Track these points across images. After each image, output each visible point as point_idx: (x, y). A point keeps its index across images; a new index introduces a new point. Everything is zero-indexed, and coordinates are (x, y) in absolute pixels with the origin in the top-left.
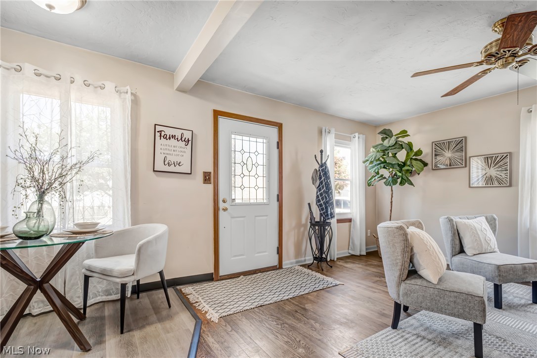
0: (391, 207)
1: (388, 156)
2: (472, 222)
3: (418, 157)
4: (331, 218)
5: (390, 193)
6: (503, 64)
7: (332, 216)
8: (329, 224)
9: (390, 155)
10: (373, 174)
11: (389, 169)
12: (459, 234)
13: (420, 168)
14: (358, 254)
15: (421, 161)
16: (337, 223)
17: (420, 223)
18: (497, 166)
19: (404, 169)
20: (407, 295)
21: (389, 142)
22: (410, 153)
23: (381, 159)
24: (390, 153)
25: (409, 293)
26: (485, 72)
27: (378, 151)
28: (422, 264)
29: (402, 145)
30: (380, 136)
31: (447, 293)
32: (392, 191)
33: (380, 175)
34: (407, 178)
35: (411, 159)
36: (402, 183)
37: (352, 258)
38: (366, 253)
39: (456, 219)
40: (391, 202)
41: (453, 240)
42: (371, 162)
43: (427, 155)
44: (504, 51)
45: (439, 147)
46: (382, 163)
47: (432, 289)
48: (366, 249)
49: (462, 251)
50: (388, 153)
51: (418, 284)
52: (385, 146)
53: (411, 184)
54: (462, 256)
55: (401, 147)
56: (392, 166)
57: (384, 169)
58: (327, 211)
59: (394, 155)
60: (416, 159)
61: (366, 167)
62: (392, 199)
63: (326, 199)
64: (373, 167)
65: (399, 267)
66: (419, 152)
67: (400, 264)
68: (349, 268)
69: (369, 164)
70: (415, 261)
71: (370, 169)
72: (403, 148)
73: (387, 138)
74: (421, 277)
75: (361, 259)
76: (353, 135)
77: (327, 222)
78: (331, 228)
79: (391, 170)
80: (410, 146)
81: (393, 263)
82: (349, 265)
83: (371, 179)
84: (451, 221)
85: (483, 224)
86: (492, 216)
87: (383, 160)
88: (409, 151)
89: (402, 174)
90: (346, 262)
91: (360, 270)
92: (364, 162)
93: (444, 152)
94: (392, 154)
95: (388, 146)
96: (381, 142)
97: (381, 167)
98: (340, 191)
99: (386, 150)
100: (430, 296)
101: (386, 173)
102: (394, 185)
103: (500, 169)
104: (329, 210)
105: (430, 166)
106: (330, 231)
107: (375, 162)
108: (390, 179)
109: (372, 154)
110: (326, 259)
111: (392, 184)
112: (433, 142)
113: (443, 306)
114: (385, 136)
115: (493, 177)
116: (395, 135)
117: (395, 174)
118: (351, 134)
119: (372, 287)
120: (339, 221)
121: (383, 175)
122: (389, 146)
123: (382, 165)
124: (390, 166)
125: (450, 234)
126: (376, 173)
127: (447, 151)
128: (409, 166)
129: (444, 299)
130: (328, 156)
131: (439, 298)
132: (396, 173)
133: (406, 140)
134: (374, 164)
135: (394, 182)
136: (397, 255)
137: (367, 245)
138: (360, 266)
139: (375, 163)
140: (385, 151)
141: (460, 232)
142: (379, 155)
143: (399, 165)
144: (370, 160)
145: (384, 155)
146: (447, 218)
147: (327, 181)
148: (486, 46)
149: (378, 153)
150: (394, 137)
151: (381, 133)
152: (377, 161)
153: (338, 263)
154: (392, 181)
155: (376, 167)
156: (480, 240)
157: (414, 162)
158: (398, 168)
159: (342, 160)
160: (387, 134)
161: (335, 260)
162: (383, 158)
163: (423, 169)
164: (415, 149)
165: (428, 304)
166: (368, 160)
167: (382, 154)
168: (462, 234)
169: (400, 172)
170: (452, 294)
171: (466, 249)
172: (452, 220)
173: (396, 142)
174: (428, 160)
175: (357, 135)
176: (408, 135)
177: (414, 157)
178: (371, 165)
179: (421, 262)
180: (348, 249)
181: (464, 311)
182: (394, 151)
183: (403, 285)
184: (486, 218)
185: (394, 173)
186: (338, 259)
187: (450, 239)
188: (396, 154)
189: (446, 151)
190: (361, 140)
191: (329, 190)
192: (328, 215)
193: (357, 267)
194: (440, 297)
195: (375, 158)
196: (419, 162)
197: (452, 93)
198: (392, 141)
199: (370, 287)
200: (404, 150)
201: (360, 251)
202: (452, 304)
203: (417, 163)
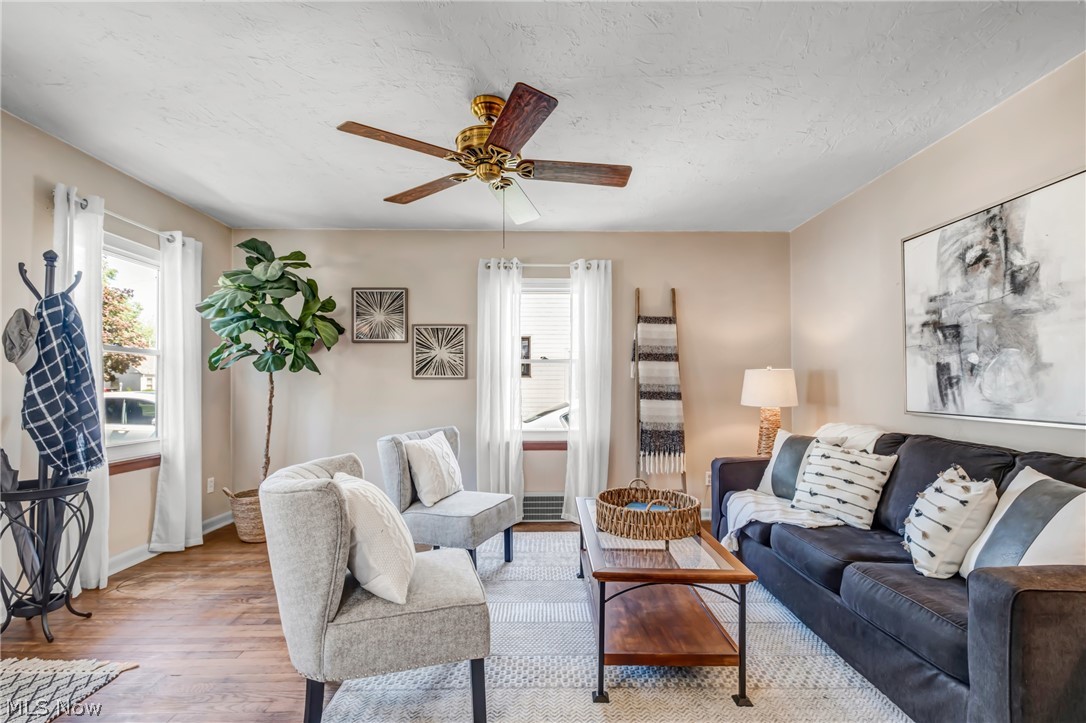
0: (270, 420)
1: (264, 303)
2: (428, 443)
3: (328, 315)
4: (90, 464)
5: (268, 387)
6: (485, 174)
7: (92, 458)
8: (80, 485)
9: (269, 300)
10: (224, 339)
11: (266, 332)
12: (410, 468)
13: (331, 336)
14: (180, 547)
15: (332, 321)
16: (111, 474)
17: (356, 461)
18: (449, 345)
19: (299, 334)
20: (342, 654)
21: (266, 270)
22: (311, 303)
23: (246, 307)
24: (268, 296)
25: (348, 646)
26: (459, 177)
27: (239, 288)
28: (375, 566)
29: (295, 282)
30: (244, 254)
31: (427, 617)
32: (272, 382)
33: (242, 345)
34: (306, 356)
35: (314, 315)
36: (295, 367)
37: (164, 562)
38: (204, 537)
39: (406, 441)
40: (270, 409)
41: (401, 482)
42: (221, 312)
43: (342, 311)
44: (492, 150)
45: (365, 299)
46: (249, 316)
47: (396, 619)
48: (204, 527)
49: (415, 499)
50: (264, 295)
51: (367, 616)
52: (258, 280)
53: (315, 369)
54: (416, 509)
55: (294, 287)
56: (274, 326)
57: (253, 331)
58: (71, 446)
59: (278, 303)
60: (323, 318)
61: (205, 323)
62: (271, 401)
63: (68, 407)
64: (225, 324)
65: (322, 590)
66: (329, 305)
67: (325, 581)
68: (155, 601)
69: (216, 316)
70: (358, 561)
71: (217, 329)
72: (298, 290)
73: (260, 261)
74: (370, 595)
75: (187, 561)
76: (166, 234)
77: (71, 482)
78: (87, 497)
79: (270, 334)
80: (312, 287)
81: (307, 583)
82: (153, 591)
83: (219, 352)
84: (398, 444)
85: (444, 446)
86: (453, 429)
87: (251, 310)
88: (311, 298)
89: (296, 346)
90: (143, 583)
91: (190, 595)
92: (200, 309)
93: (372, 311)
94: (274, 299)
95: (264, 279)
96: (246, 268)
97: (246, 324)
98: (117, 375)
99: (260, 287)
100: (394, 636)
101: (257, 340)
102: (277, 369)
103: (453, 350)
104: (80, 441)
105: (348, 334)
106: (85, 509)
107: (231, 312)
108: (268, 355)
109: (222, 291)
110: (66, 598)
111: (272, 368)
112: (353, 289)
113: (419, 650)
114: (255, 255)
115: (445, 362)
116: (280, 259)
117: (280, 346)
118: (162, 230)
119: (230, 641)
120: (116, 468)
121: (250, 345)
122: (267, 281)
123: (250, 322)
124: (269, 325)
125: (397, 471)
126: (232, 339)
127: (378, 310)
128: (310, 330)
129: (422, 633)
130: (78, 277)
131: (410, 634)
132: (280, 343)
133: (303, 274)
134: (227, 318)
135: (279, 363)
136: (317, 558)
137: (205, 516)
138: (189, 582)
139: (231, 314)
140: (256, 289)
141: (412, 464)
142: (242, 297)
143: (288, 325)
144: (217, 306)
145: (254, 299)
146: (393, 439)
147: (73, 353)
148: (464, 132)
149: (239, 293)
150: (276, 262)
151: (244, 245)
152: (236, 309)
153: (115, 593)
154: (273, 361)
155: (234, 325)
156: (442, 475)
157: (320, 324)
158: (286, 332)
159: (122, 297)
160: (259, 251)
161: (104, 584)
162: (251, 305)
163: (337, 340)
164: (322, 296)
165: (389, 657)
166: (211, 306)
167: (251, 295)
168: (415, 469)
169: (291, 342)
170: (436, 617)
171: (421, 495)
172: (400, 443)
173: (283, 274)
174: (344, 322)
175: (178, 235)
176: (307, 265)
177: (319, 313)
178: (218, 319)
179: (372, 562)
180: (149, 541)
181: (458, 644)
182: (279, 294)
183: (332, 632)
184: (445, 434)
185: (276, 341)
186: (112, 579)
187: (396, 482)
188: (281, 300)
189: (375, 307)
190: (190, 251)
191: (80, 380)
192: (74, 458)
193: (178, 591)
194: (414, 632)
195: (232, 302)
196: (328, 324)
197: (404, 200)
198: (274, 271)
199: (223, 641)
200: (300, 294)
201: (187, 538)
202: (436, 639)
203: (326, 326)
